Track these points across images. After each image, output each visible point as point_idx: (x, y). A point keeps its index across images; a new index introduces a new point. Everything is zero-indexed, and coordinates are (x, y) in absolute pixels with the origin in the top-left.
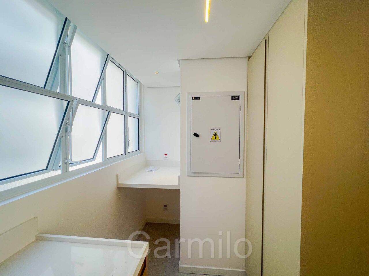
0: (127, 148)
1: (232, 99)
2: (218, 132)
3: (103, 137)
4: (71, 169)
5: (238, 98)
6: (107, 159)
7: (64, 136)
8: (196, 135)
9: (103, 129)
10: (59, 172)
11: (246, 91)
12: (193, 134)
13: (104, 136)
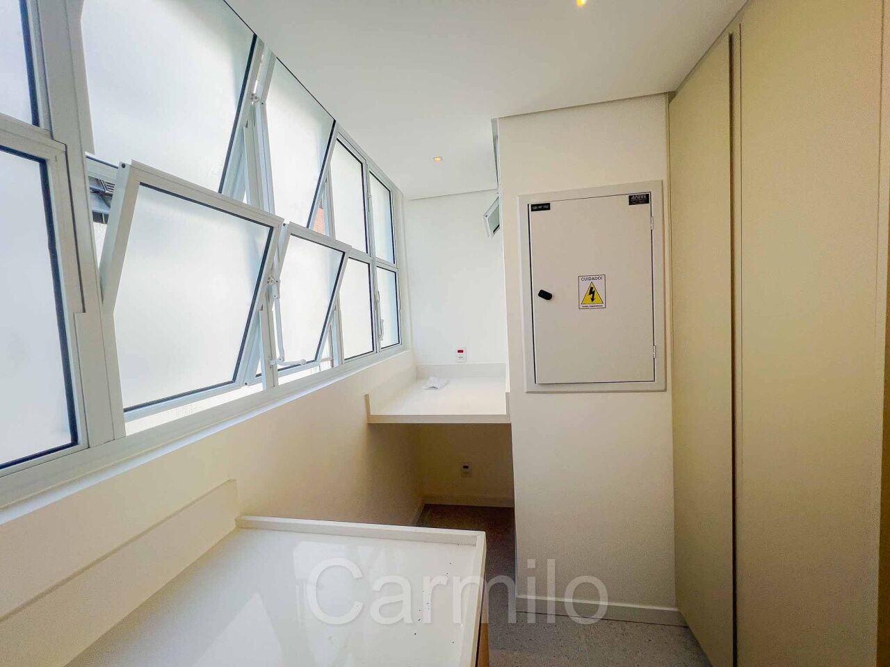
0: (380, 337)
1: (631, 203)
2: (598, 286)
3: (333, 312)
4: (283, 380)
5: (645, 199)
6: (344, 361)
7: (265, 308)
8: (545, 295)
9: (333, 296)
10: (258, 388)
11: (665, 178)
12: (536, 293)
13: (335, 309)
